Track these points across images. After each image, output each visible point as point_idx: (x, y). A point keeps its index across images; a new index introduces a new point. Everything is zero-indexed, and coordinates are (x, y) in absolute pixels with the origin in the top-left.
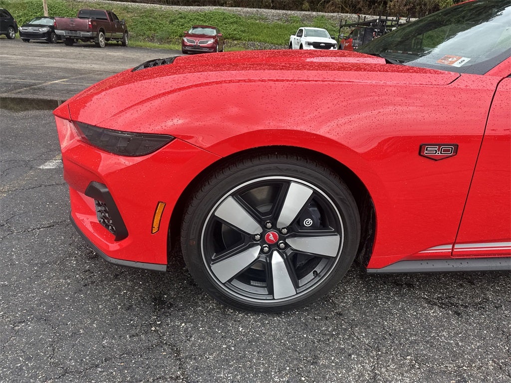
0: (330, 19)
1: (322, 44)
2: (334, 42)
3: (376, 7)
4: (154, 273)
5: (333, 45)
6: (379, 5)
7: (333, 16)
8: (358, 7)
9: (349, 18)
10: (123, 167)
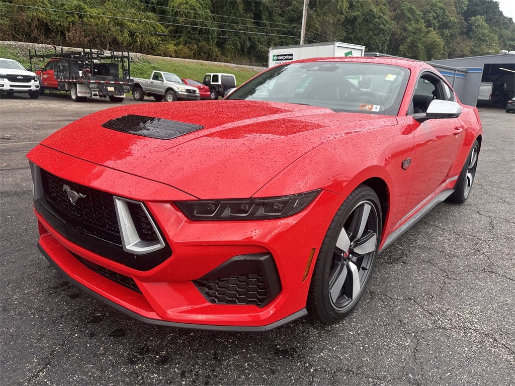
0: (8, 48)
1: (20, 77)
2: (32, 74)
3: (54, 37)
4: (301, 318)
5: (34, 78)
6: (57, 34)
7: (10, 45)
8: (33, 35)
9: (31, 48)
10: (291, 225)
